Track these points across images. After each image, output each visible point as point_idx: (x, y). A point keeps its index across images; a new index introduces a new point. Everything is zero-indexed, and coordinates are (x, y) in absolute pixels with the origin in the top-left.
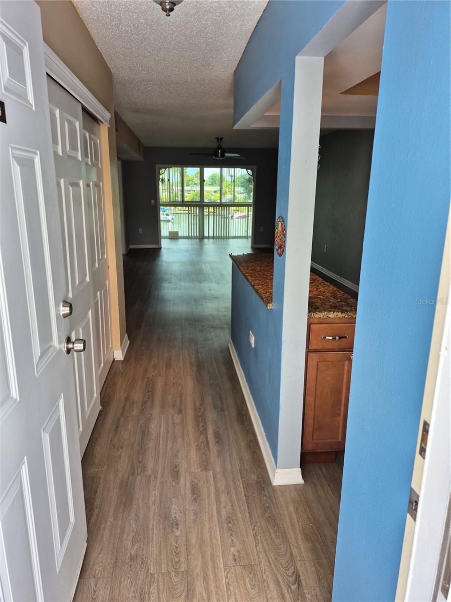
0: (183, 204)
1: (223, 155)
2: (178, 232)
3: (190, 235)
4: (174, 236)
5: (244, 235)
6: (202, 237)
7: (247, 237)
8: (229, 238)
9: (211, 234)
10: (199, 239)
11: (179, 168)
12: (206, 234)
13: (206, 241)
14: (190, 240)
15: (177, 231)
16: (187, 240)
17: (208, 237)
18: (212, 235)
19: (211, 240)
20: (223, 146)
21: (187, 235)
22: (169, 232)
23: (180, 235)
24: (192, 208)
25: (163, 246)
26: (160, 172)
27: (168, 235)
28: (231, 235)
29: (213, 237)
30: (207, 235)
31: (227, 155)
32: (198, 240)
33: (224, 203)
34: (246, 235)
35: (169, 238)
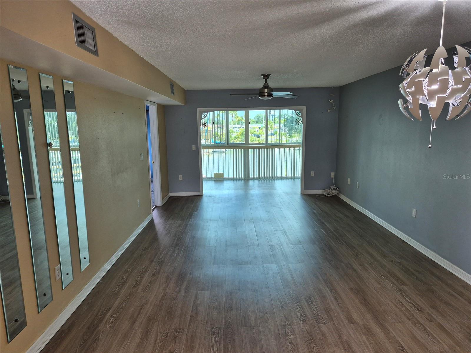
0: (228, 146)
1: (270, 95)
2: (223, 174)
3: (235, 176)
4: (219, 179)
5: (290, 175)
6: (247, 179)
7: (293, 178)
8: (274, 179)
9: (256, 175)
10: (244, 180)
11: (224, 111)
12: (251, 175)
13: (251, 182)
14: (235, 181)
15: (222, 172)
16: (232, 181)
17: (254, 179)
18: (258, 176)
19: (257, 182)
20: (271, 85)
21: (232, 176)
22: (214, 173)
23: (225, 176)
24: (237, 150)
25: (205, 192)
26: (201, 116)
27: (213, 176)
28: (277, 175)
29: (259, 179)
30: (253, 176)
31: (275, 94)
32: (243, 182)
33: (269, 144)
34: (292, 175)
35: (215, 180)
